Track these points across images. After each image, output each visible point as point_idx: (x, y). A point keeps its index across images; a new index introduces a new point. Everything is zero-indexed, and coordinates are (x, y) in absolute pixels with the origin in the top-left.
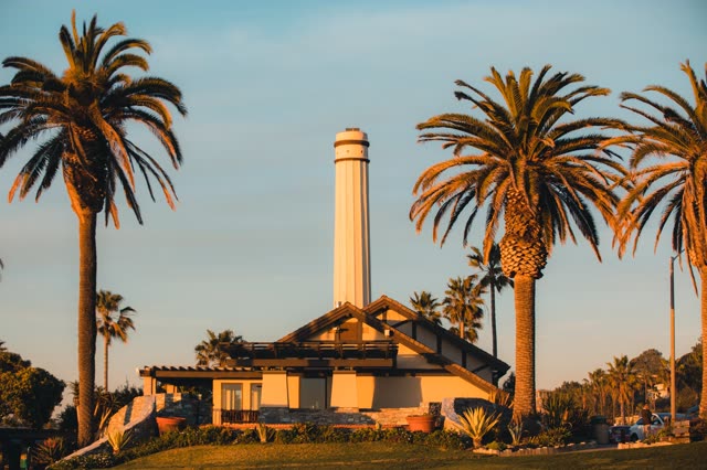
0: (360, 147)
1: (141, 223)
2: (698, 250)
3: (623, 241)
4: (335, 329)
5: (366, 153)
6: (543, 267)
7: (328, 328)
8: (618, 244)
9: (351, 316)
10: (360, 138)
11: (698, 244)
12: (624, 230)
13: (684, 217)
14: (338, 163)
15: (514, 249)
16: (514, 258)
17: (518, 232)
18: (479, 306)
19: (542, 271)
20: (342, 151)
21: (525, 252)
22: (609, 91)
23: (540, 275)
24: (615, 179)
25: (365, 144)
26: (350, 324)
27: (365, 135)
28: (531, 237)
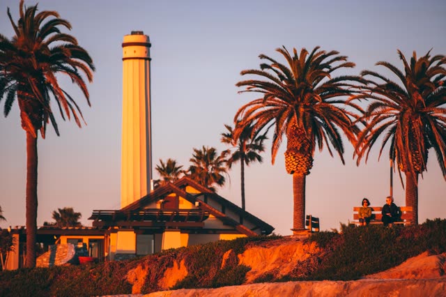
0: (143, 48)
1: (58, 135)
2: (404, 163)
3: (360, 156)
4: (161, 201)
5: (148, 52)
6: (311, 168)
7: (156, 201)
8: (357, 156)
9: (172, 192)
10: (144, 41)
11: (405, 160)
12: (360, 149)
13: (396, 145)
14: (126, 61)
15: (294, 157)
16: (294, 163)
17: (296, 147)
18: (221, 173)
19: (310, 170)
20: (130, 52)
21: (301, 160)
22: (354, 65)
23: (309, 173)
24: (356, 117)
25: (148, 45)
26: (170, 197)
27: (148, 38)
28: (304, 150)
